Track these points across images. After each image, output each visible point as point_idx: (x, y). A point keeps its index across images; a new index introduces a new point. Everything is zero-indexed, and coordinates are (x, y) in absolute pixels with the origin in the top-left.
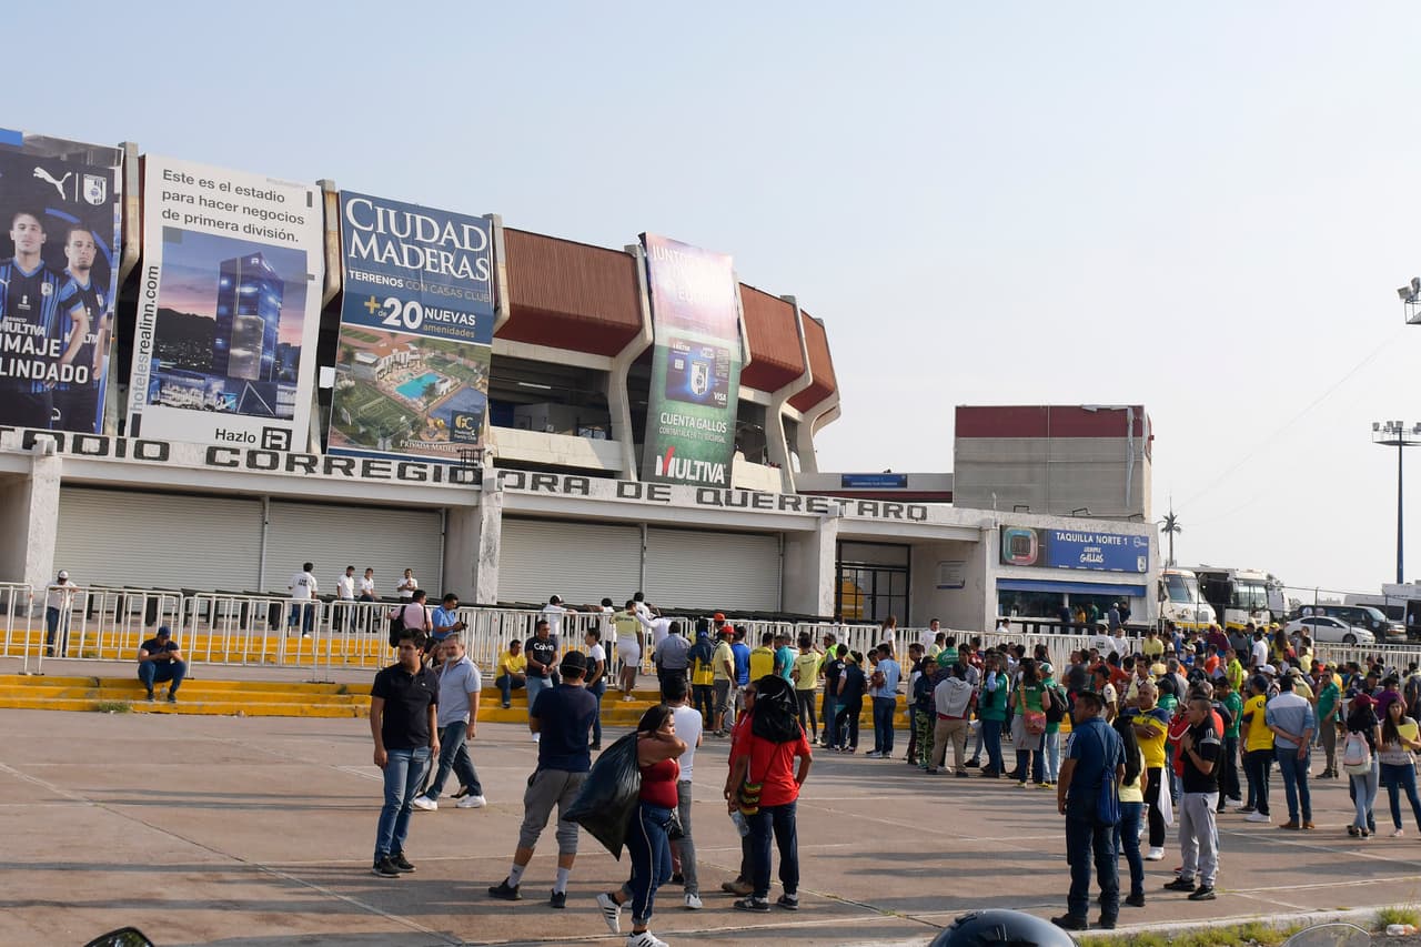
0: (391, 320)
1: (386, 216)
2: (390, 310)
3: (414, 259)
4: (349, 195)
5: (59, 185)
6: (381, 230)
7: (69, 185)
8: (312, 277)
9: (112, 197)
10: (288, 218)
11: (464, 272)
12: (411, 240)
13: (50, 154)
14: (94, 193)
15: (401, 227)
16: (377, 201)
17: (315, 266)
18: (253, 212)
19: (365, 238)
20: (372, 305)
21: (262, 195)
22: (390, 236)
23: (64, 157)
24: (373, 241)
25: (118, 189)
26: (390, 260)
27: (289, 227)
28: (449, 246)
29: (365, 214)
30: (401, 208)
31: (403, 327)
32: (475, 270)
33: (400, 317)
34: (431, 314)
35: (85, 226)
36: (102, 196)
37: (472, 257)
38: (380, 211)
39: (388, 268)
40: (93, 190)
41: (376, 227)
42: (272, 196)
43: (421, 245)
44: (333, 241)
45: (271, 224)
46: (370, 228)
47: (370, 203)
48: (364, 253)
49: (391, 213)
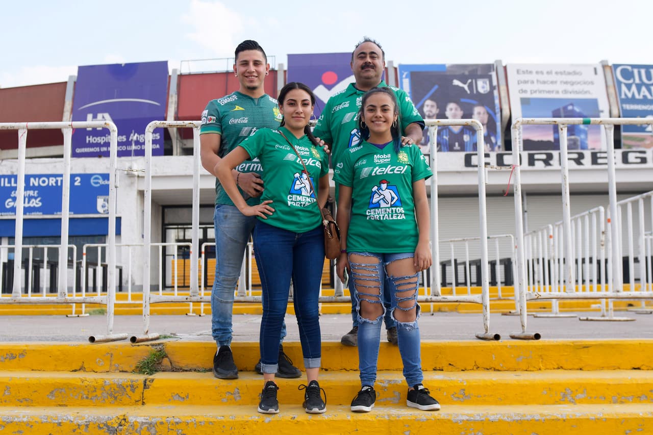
1: (640, 73)
4: (616, 66)
5: (466, 87)
6: (637, 81)
7: (470, 86)
8: (602, 111)
9: (492, 88)
10: (585, 83)
13: (458, 73)
14: (483, 87)
16: (633, 66)
17: (603, 105)
18: (566, 83)
19: (629, 87)
21: (569, 73)
22: (643, 84)
23: (467, 73)
24: (634, 88)
25: (495, 83)
26: (645, 96)
27: (586, 88)
29: (627, 74)
35: (482, 104)
36: (487, 88)
38: (636, 71)
40: (482, 86)
41: (634, 80)
42: (575, 73)
44: (612, 91)
45: (576, 88)
46: (631, 81)
47: (629, 68)
48: (630, 95)
49: (643, 71)
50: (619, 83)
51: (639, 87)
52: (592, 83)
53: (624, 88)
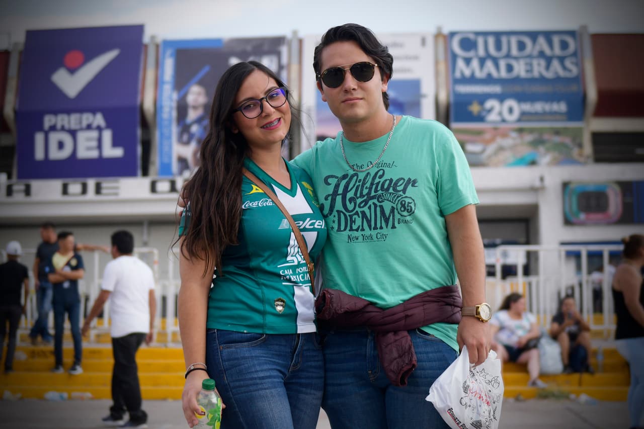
0: (493, 117)
2: (490, 111)
3: (510, 68)
11: (556, 73)
12: (508, 56)
15: (498, 47)
20: (475, 108)
28: (542, 54)
30: (498, 35)
31: (504, 121)
32: (564, 68)
33: (500, 114)
34: (527, 107)
37: (562, 59)
39: (489, 80)
43: (516, 58)
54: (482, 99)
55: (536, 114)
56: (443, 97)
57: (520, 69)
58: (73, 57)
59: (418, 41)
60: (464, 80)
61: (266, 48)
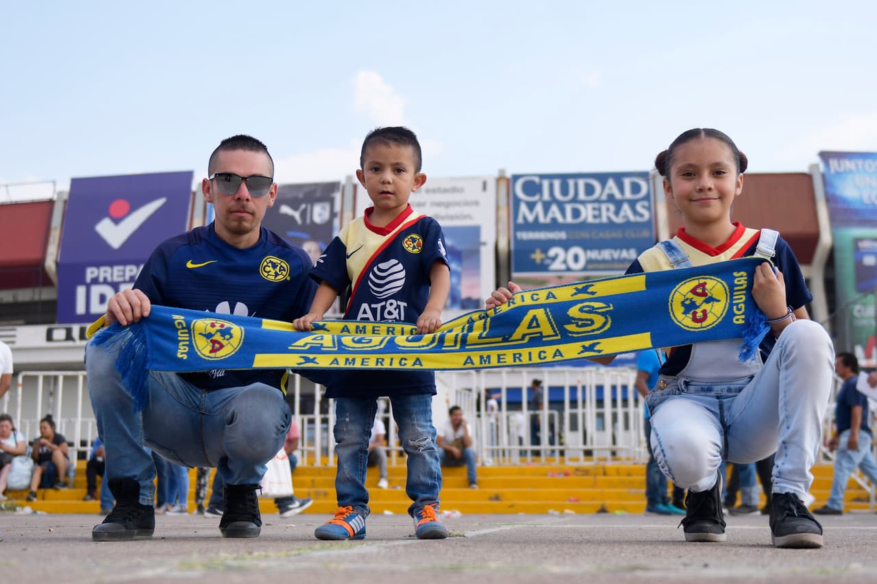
0: (557, 265)
1: (551, 187)
2: (554, 259)
3: (576, 213)
4: (516, 178)
5: (297, 215)
6: (546, 196)
7: (303, 214)
8: (484, 244)
9: (333, 215)
10: (467, 203)
11: (625, 217)
12: (575, 200)
13: (289, 195)
14: (320, 215)
15: (565, 191)
16: (543, 177)
17: (488, 236)
18: (439, 204)
19: (531, 206)
20: (538, 256)
21: (446, 191)
22: (554, 200)
23: (301, 195)
24: (539, 208)
25: (337, 208)
26: (554, 220)
27: (466, 210)
28: (611, 198)
29: (532, 187)
30: (564, 178)
31: (569, 269)
32: (635, 212)
33: (565, 262)
34: (594, 255)
35: (314, 238)
36: (326, 216)
37: (632, 203)
38: (546, 184)
39: (554, 225)
40: (319, 213)
41: (541, 195)
42: (454, 190)
43: (583, 202)
44: (503, 213)
45: (453, 211)
46: (536, 198)
47: (537, 180)
48: (531, 218)
49: (557, 184)
50: (517, 201)
51: (546, 207)
52: (476, 203)
53: (523, 208)
54: (546, 246)
55: (604, 261)
56: (503, 245)
57: (587, 214)
58: (118, 206)
59: (480, 186)
60: (527, 226)
61: (318, 194)
